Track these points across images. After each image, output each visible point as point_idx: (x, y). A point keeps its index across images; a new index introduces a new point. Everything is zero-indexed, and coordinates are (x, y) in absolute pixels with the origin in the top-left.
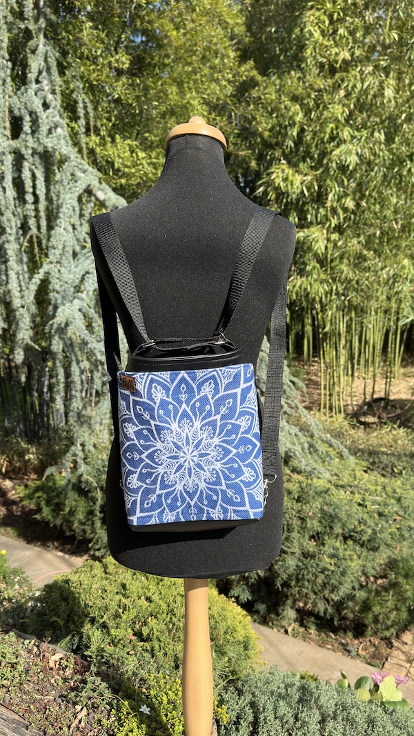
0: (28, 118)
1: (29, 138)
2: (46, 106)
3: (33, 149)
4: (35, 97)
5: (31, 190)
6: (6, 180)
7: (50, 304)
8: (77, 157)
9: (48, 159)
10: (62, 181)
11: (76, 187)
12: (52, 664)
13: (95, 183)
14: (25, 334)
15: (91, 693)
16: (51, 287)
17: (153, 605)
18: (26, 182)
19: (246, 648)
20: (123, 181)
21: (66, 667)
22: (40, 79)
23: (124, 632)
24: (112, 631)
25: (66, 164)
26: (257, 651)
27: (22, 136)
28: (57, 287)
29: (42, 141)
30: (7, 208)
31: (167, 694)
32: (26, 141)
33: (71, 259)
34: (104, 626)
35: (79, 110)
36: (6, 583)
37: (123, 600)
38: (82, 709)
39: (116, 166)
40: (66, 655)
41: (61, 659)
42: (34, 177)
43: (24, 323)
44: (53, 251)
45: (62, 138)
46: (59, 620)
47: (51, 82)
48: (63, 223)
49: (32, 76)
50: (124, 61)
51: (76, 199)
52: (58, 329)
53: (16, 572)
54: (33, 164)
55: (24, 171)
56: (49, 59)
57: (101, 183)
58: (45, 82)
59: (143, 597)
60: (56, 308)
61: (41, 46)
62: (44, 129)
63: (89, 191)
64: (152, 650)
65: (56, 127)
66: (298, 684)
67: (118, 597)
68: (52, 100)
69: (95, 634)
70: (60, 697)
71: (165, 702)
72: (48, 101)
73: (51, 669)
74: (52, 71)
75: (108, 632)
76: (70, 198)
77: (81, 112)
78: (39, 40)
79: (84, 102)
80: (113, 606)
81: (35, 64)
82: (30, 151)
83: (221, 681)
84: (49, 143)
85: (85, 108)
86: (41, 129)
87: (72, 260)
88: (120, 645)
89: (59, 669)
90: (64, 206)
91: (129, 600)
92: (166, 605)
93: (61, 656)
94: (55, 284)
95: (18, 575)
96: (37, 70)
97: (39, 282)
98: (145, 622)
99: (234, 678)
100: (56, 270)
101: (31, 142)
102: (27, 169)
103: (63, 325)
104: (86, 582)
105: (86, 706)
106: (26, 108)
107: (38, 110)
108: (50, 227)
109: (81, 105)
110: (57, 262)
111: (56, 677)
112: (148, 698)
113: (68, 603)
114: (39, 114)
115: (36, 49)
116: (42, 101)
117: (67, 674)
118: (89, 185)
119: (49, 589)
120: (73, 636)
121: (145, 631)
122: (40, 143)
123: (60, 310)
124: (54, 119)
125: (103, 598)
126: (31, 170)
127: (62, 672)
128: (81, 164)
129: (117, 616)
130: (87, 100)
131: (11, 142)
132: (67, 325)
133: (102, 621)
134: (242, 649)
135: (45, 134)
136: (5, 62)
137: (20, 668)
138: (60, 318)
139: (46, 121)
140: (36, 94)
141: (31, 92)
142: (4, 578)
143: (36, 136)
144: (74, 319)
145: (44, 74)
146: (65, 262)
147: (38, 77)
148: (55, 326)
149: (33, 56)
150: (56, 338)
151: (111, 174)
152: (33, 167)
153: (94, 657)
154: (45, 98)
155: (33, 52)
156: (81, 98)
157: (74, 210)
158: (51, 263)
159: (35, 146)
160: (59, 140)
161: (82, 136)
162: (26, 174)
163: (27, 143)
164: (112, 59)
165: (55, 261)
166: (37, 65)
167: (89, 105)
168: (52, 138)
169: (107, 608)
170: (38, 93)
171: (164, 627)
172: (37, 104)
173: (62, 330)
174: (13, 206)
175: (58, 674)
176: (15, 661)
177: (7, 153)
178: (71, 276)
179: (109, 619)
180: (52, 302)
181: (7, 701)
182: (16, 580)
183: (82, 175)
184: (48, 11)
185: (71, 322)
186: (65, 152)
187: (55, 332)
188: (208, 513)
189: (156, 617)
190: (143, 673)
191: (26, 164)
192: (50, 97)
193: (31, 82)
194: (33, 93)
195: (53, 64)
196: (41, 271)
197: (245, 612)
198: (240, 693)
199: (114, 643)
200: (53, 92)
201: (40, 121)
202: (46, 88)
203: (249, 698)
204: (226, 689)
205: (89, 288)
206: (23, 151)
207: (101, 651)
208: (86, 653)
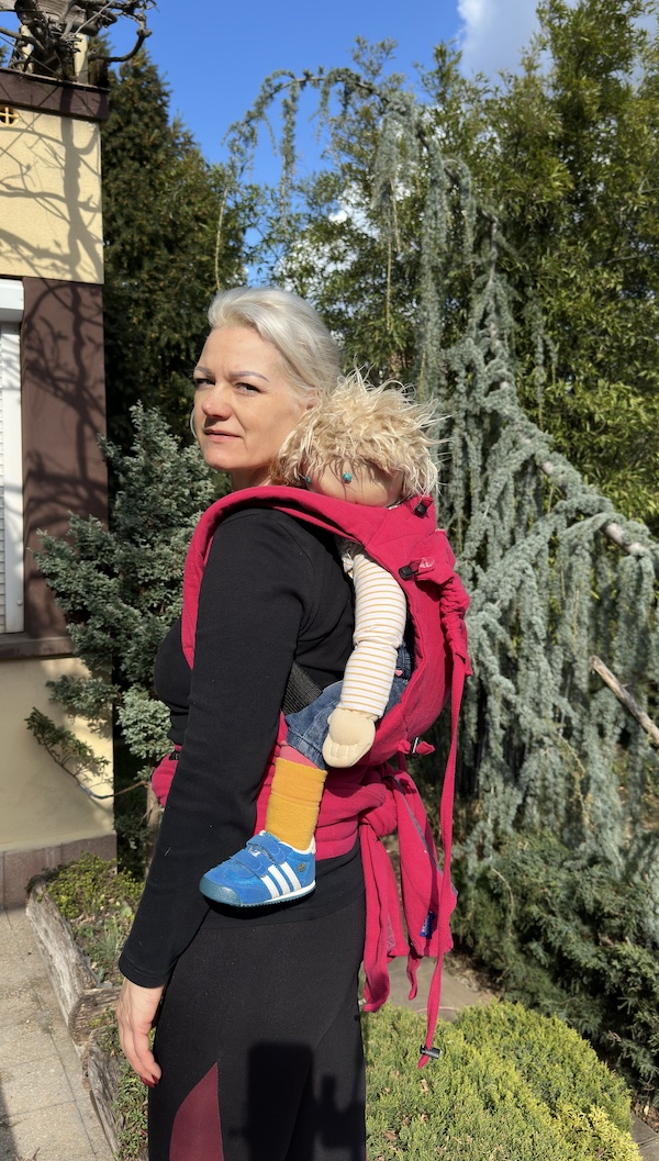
0: (463, 373)
1: (464, 399)
3: (466, 411)
4: (474, 346)
5: (460, 462)
8: (522, 419)
9: (491, 425)
10: (500, 451)
11: (514, 458)
13: (543, 451)
18: (456, 452)
22: (486, 323)
25: (507, 428)
27: (456, 396)
29: (478, 401)
32: (459, 402)
35: (537, 355)
42: (465, 447)
44: (469, 543)
45: (506, 395)
47: (500, 324)
48: (487, 506)
49: (474, 322)
51: (512, 474)
54: (466, 430)
55: (453, 438)
56: (499, 298)
57: (551, 450)
58: (492, 326)
61: (490, 283)
62: (483, 386)
63: (530, 467)
65: (502, 380)
68: (498, 348)
72: (493, 349)
74: (502, 311)
76: (502, 474)
77: (539, 358)
78: (488, 276)
79: (545, 346)
81: (480, 305)
82: (463, 414)
84: (489, 403)
85: (546, 352)
86: (479, 386)
96: (481, 313)
101: (464, 403)
102: (457, 436)
106: (461, 361)
107: (477, 363)
109: (540, 349)
110: (472, 559)
114: (478, 367)
115: (483, 288)
116: (486, 350)
118: (533, 456)
122: (475, 404)
126: (461, 437)
128: (527, 427)
130: (549, 341)
135: (483, 392)
139: (486, 376)
140: (476, 343)
141: (470, 341)
143: (471, 394)
145: (493, 316)
147: (482, 320)
149: (479, 296)
154: (489, 346)
155: (480, 291)
156: (540, 337)
159: (470, 407)
160: (502, 397)
161: (539, 388)
162: (456, 443)
163: (461, 404)
165: (469, 556)
166: (483, 306)
167: (552, 347)
168: (493, 395)
170: (480, 342)
172: (478, 354)
183: (528, 441)
186: (507, 412)
191: (456, 431)
192: (496, 343)
193: (471, 329)
194: (473, 342)
195: (504, 302)
200: (501, 337)
201: (479, 376)
202: (494, 333)
206: (455, 415)
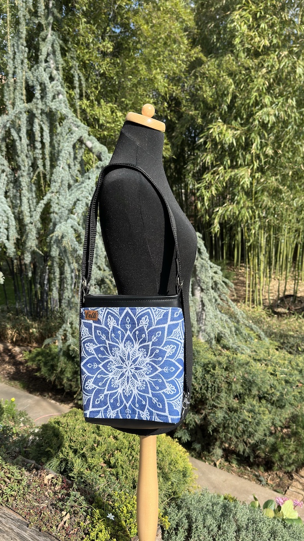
0: (38, 88)
1: (39, 102)
2: (52, 79)
3: (41, 109)
4: (44, 72)
5: (39, 139)
6: (22, 132)
7: (51, 222)
8: (73, 116)
9: (52, 118)
10: (61, 134)
11: (71, 138)
12: (46, 482)
13: (85, 135)
14: (32, 243)
15: (73, 504)
16: (52, 210)
17: (118, 442)
18: (36, 133)
19: (184, 475)
20: (106, 133)
21: (56, 484)
22: (48, 59)
23: (98, 461)
24: (89, 460)
25: (65, 121)
26: (193, 477)
27: (34, 100)
28: (56, 210)
29: (48, 104)
30: (22, 152)
31: (127, 506)
32: (37, 104)
33: (67, 189)
34: (83, 456)
35: (75, 82)
36: (14, 422)
37: (98, 438)
38: (66, 514)
39: (101, 122)
40: (56, 475)
41: (53, 478)
42: (42, 130)
43: (33, 236)
44: (54, 184)
45: (62, 102)
46: (52, 450)
47: (56, 61)
48: (62, 163)
49: (42, 57)
50: (109, 46)
51: (72, 147)
52: (56, 240)
53: (21, 414)
54: (42, 121)
55: (35, 126)
56: (55, 45)
57: (89, 135)
58: (52, 62)
59: (111, 436)
60: (55, 225)
61: (49, 36)
62: (50, 96)
63: (81, 141)
64: (117, 474)
65: (58, 94)
66: (222, 503)
67: (94, 435)
68: (56, 75)
69: (77, 461)
70: (51, 505)
71: (125, 511)
72: (53, 75)
73: (45, 485)
74: (57, 53)
75: (86, 460)
76: (67, 146)
77: (77, 84)
78: (48, 32)
79: (79, 77)
80: (90, 442)
81: (45, 48)
82: (39, 111)
83: (166, 499)
84: (53, 106)
85: (80, 80)
86: (48, 95)
87: (67, 191)
88: (94, 470)
89: (51, 485)
90: (63, 152)
91: (102, 437)
92: (128, 442)
93: (53, 476)
94: (55, 208)
95: (23, 416)
96: (46, 53)
97: (43, 206)
98: (112, 454)
99: (175, 497)
100: (56, 197)
101: (40, 105)
102: (37, 124)
103: (60, 238)
104: (71, 424)
105: (69, 512)
106: (37, 80)
107: (46, 82)
108: (53, 166)
109: (77, 78)
110: (57, 192)
111: (49, 490)
112: (113, 509)
113: (58, 438)
114: (46, 85)
115: (46, 38)
116: (49, 75)
117: (56, 489)
118: (81, 137)
119: (45, 427)
120: (61, 462)
121: (113, 461)
122: (47, 106)
123: (58, 227)
124: (58, 88)
125: (83, 436)
126: (40, 125)
127: (53, 487)
128: (76, 121)
129: (93, 449)
130: (81, 75)
131: (26, 105)
132: (62, 237)
133: (82, 452)
134: (181, 476)
135: (50, 99)
136: (23, 48)
137: (24, 483)
138: (58, 232)
139: (51, 90)
140: (45, 70)
141: (41, 69)
142: (13, 418)
143: (44, 100)
144: (68, 233)
145: (51, 56)
146: (62, 192)
147: (47, 58)
148: (54, 238)
149: (43, 43)
150: (55, 246)
151: (97, 128)
152: (42, 123)
153: (76, 477)
154: (51, 73)
155: (44, 40)
156: (77, 73)
157: (70, 154)
158: (52, 192)
159: (43, 107)
160: (60, 103)
161: (77, 101)
162: (36, 128)
163: (38, 105)
164: (101, 45)
165: (55, 191)
166: (46, 49)
167: (82, 78)
168: (56, 102)
169: (86, 443)
170: (47, 70)
171: (126, 458)
172: (45, 77)
173: (59, 241)
174: (26, 150)
175: (50, 489)
176: (20, 478)
177: (23, 112)
178: (67, 202)
179: (87, 451)
180: (53, 221)
181: (14, 506)
182: (21, 420)
183: (77, 129)
184: (55, 11)
185: (66, 236)
186: (64, 112)
187: (54, 242)
188: (139, 414)
189: (120, 451)
190: (110, 491)
191: (36, 121)
192: (55, 72)
193: (41, 62)
194: (43, 70)
195: (58, 48)
196: (45, 198)
197: (185, 450)
198: (179, 508)
199: (90, 468)
200: (57, 69)
201: (47, 89)
202: (52, 66)
203: (185, 512)
204: (169, 504)
205: (79, 211)
206: (35, 111)
207: (80, 474)
208: (70, 475)
